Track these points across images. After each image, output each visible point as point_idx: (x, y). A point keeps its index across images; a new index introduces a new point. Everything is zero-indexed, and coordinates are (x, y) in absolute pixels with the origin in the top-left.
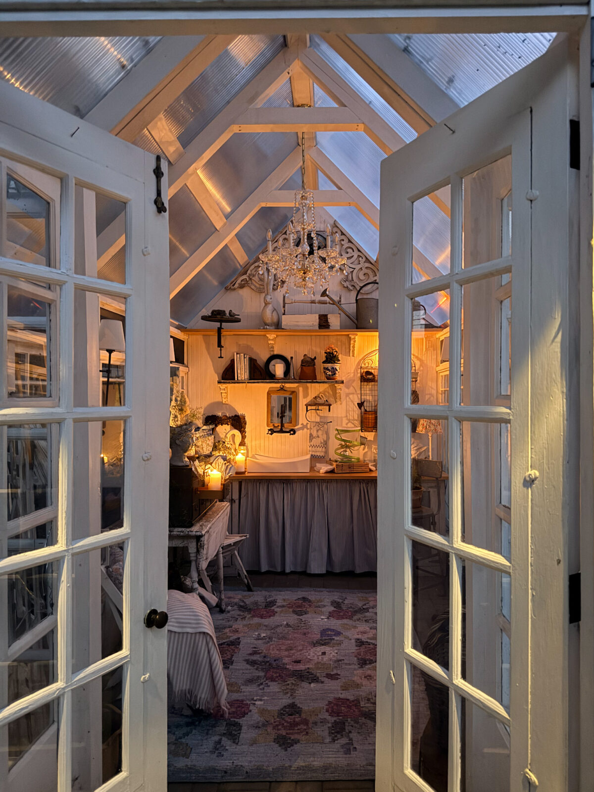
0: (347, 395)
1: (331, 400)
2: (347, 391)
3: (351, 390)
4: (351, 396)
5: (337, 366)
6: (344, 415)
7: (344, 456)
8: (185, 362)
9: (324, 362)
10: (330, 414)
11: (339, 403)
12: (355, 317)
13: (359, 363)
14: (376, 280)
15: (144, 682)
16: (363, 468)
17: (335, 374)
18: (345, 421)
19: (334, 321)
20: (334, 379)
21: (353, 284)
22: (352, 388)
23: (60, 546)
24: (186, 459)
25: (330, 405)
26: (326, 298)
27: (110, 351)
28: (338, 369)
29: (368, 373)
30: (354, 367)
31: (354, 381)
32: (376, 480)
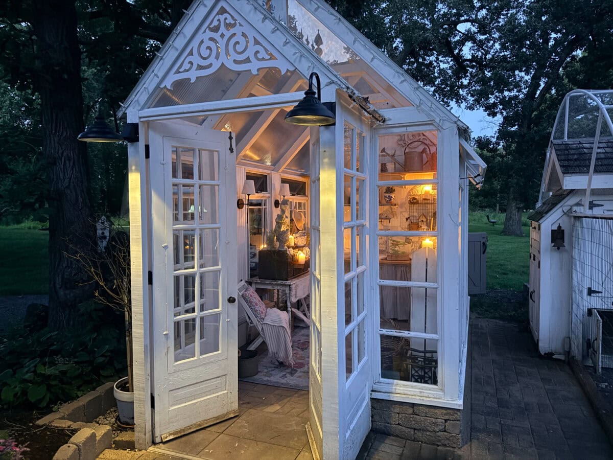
0: (401, 212)
1: (390, 216)
2: (401, 210)
3: (404, 209)
4: (404, 213)
5: (393, 195)
6: (399, 225)
7: (395, 250)
8: (306, 194)
9: (385, 193)
10: (390, 224)
11: (395, 217)
12: (404, 164)
13: (409, 192)
14: (420, 139)
15: (228, 322)
16: (406, 258)
17: (391, 200)
18: (400, 229)
19: (390, 167)
20: (391, 203)
21: (405, 142)
22: (404, 208)
23: (195, 269)
24: (286, 247)
25: (389, 219)
26: (384, 153)
27: (249, 195)
28: (393, 197)
29: (414, 199)
30: (406, 195)
31: (405, 204)
32: (411, 265)
